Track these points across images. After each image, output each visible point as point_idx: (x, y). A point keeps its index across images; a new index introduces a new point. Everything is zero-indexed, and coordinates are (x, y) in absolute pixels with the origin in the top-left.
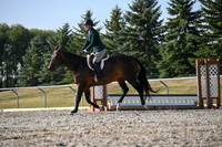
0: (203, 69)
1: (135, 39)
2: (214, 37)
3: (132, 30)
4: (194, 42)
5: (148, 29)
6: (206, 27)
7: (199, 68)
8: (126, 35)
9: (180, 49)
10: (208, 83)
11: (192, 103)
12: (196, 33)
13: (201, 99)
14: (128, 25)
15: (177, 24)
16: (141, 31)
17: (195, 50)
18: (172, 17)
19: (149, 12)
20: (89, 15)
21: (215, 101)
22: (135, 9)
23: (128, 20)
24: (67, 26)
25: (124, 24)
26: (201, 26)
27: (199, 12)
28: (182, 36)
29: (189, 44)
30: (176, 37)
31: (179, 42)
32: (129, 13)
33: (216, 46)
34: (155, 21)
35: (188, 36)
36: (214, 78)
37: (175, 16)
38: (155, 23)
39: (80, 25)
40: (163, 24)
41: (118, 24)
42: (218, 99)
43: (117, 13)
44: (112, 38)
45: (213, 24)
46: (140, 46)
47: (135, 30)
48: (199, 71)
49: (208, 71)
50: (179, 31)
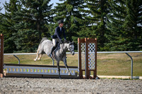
0: (83, 46)
1: (29, 19)
2: (94, 20)
3: (27, 11)
4: (77, 24)
5: (40, 11)
6: (87, 11)
7: (80, 45)
8: (22, 15)
10: (87, 58)
11: (73, 74)
12: (80, 16)
13: (81, 71)
14: (24, 7)
15: (64, 8)
16: (34, 12)
17: (78, 30)
21: (92, 72)
23: (24, 3)
25: (20, 6)
26: (83, 11)
28: (68, 18)
29: (73, 25)
30: (63, 19)
31: (66, 23)
33: (96, 28)
34: (46, 5)
35: (73, 19)
36: (92, 54)
37: (63, 2)
38: (46, 7)
40: (53, 8)
41: (16, 6)
42: (95, 71)
44: (9, 18)
45: (93, 10)
46: (32, 25)
47: (29, 12)
48: (80, 48)
49: (87, 48)
50: (66, 14)
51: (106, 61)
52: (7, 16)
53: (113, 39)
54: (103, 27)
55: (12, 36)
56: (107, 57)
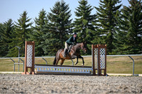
0: (96, 51)
1: (54, 31)
2: (104, 31)
3: (52, 25)
4: (91, 34)
5: (62, 25)
6: (99, 25)
7: (94, 50)
8: (48, 28)
9: (82, 39)
10: (99, 60)
11: (88, 72)
12: (93, 29)
13: (94, 70)
14: (50, 22)
15: (81, 22)
16: (58, 26)
17: (92, 40)
18: (78, 18)
19: (63, 14)
20: (25, 14)
21: (103, 71)
22: (54, 11)
23: (50, 18)
24: (11, 20)
25: (47, 21)
26: (96, 24)
27: (95, 15)
28: (84, 30)
29: (88, 36)
30: (80, 31)
31: (82, 34)
32: (51, 14)
33: (105, 38)
34: (67, 20)
35: (88, 31)
36: (102, 57)
37: (80, 18)
38: (67, 22)
39: (19, 21)
40: (72, 22)
41: (43, 20)
42: (105, 70)
43: (43, 14)
44: (39, 30)
45: (104, 23)
46: (56, 35)
47: (54, 25)
48: (94, 52)
49: (99, 52)
50: (82, 27)
51: (113, 63)
52: (37, 29)
53: (119, 46)
54: (111, 37)
55: (40, 44)
56: (114, 60)
